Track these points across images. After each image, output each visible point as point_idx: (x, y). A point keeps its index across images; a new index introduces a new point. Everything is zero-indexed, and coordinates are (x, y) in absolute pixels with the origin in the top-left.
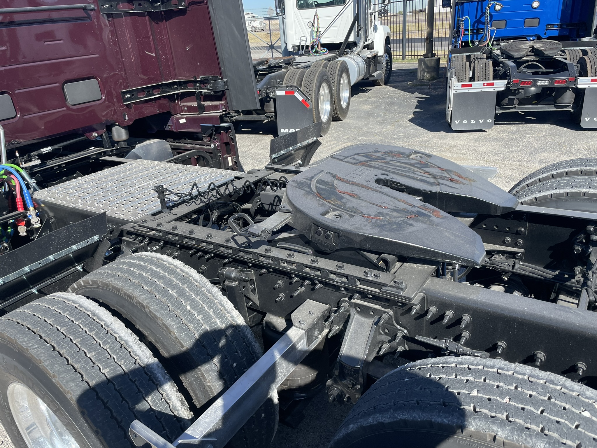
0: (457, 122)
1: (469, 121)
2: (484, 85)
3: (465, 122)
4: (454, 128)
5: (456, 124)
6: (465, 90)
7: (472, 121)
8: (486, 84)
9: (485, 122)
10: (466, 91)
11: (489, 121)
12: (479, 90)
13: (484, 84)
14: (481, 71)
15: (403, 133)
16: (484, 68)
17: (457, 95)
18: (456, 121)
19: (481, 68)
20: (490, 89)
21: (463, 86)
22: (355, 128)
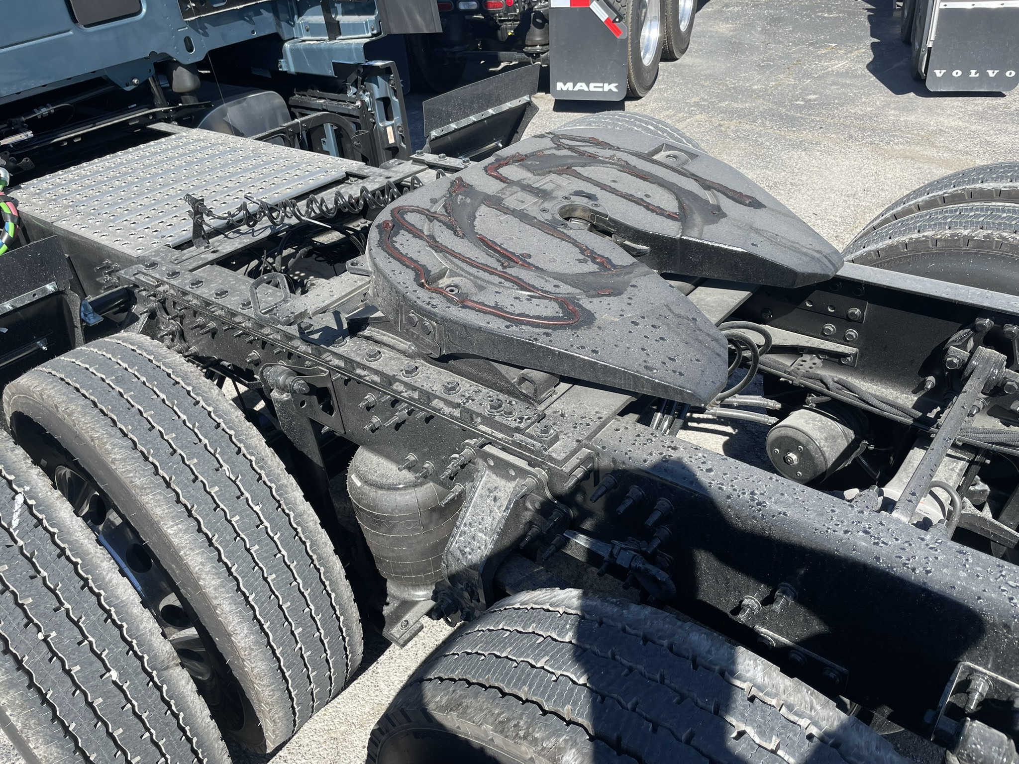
15: (815, 93)
22: (707, 77)
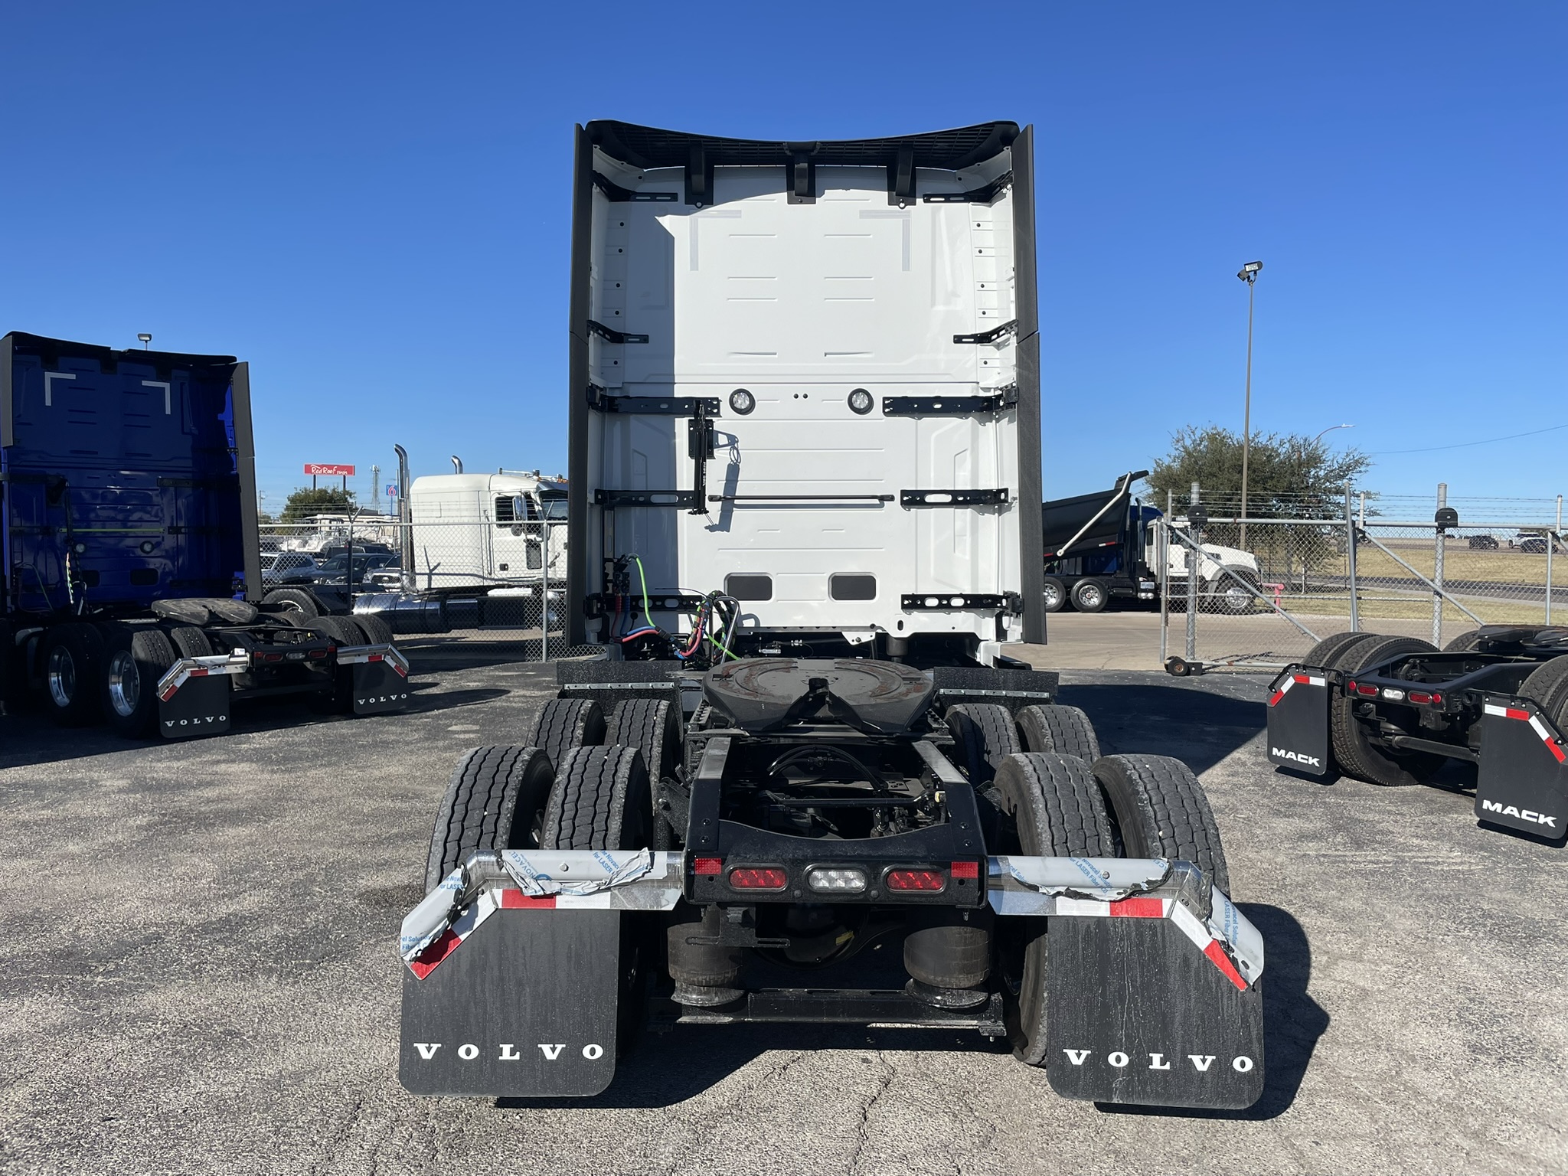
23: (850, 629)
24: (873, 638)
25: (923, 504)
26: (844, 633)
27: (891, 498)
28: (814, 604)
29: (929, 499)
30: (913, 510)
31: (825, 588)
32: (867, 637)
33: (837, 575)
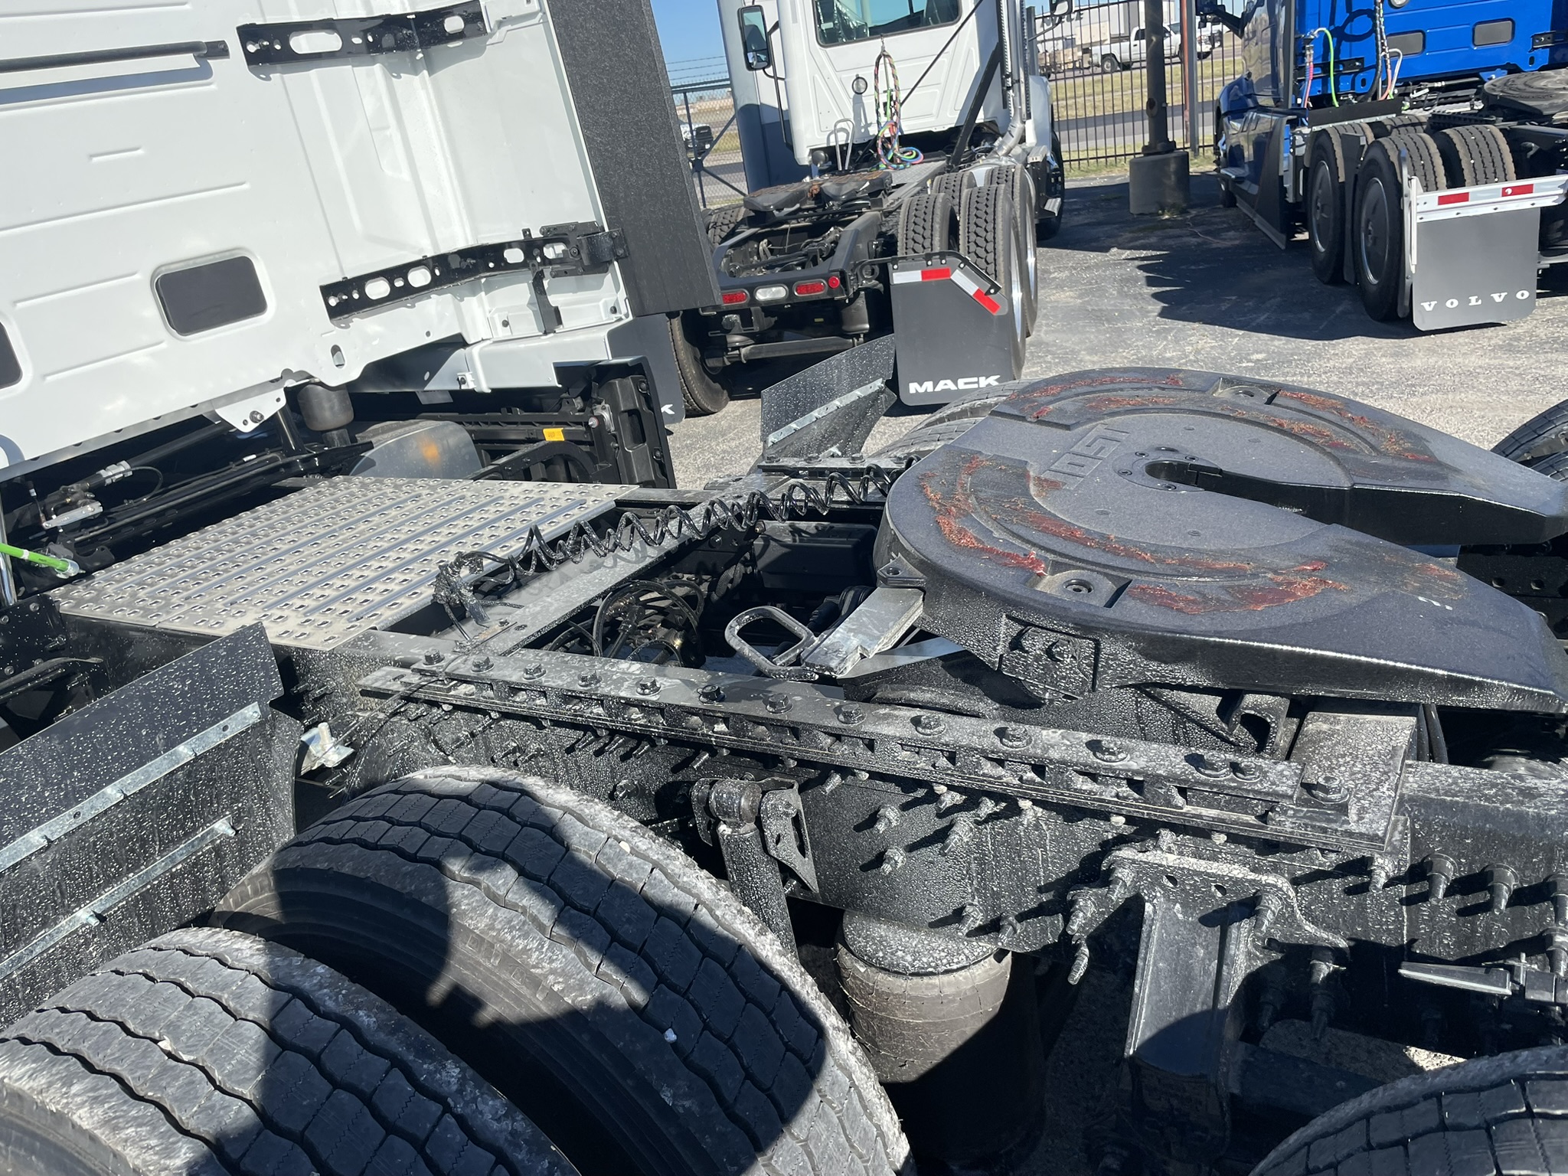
0: (1428, 306)
1: (1464, 301)
2: (1504, 194)
3: (1452, 303)
4: (1419, 322)
5: (1425, 311)
6: (1450, 213)
7: (1473, 299)
8: (1509, 191)
9: (1510, 299)
10: (1452, 215)
11: (1523, 295)
12: (1489, 210)
13: (1504, 189)
14: (1475, 154)
16: (1482, 145)
17: (1426, 228)
18: (1426, 305)
19: (1473, 146)
20: (1522, 203)
21: (1443, 200)
23: (230, 398)
24: (283, 402)
25: (290, 59)
26: (219, 412)
27: (218, 50)
28: (139, 358)
29: (301, 44)
30: (275, 77)
31: (151, 310)
32: (272, 404)
33: (165, 271)
